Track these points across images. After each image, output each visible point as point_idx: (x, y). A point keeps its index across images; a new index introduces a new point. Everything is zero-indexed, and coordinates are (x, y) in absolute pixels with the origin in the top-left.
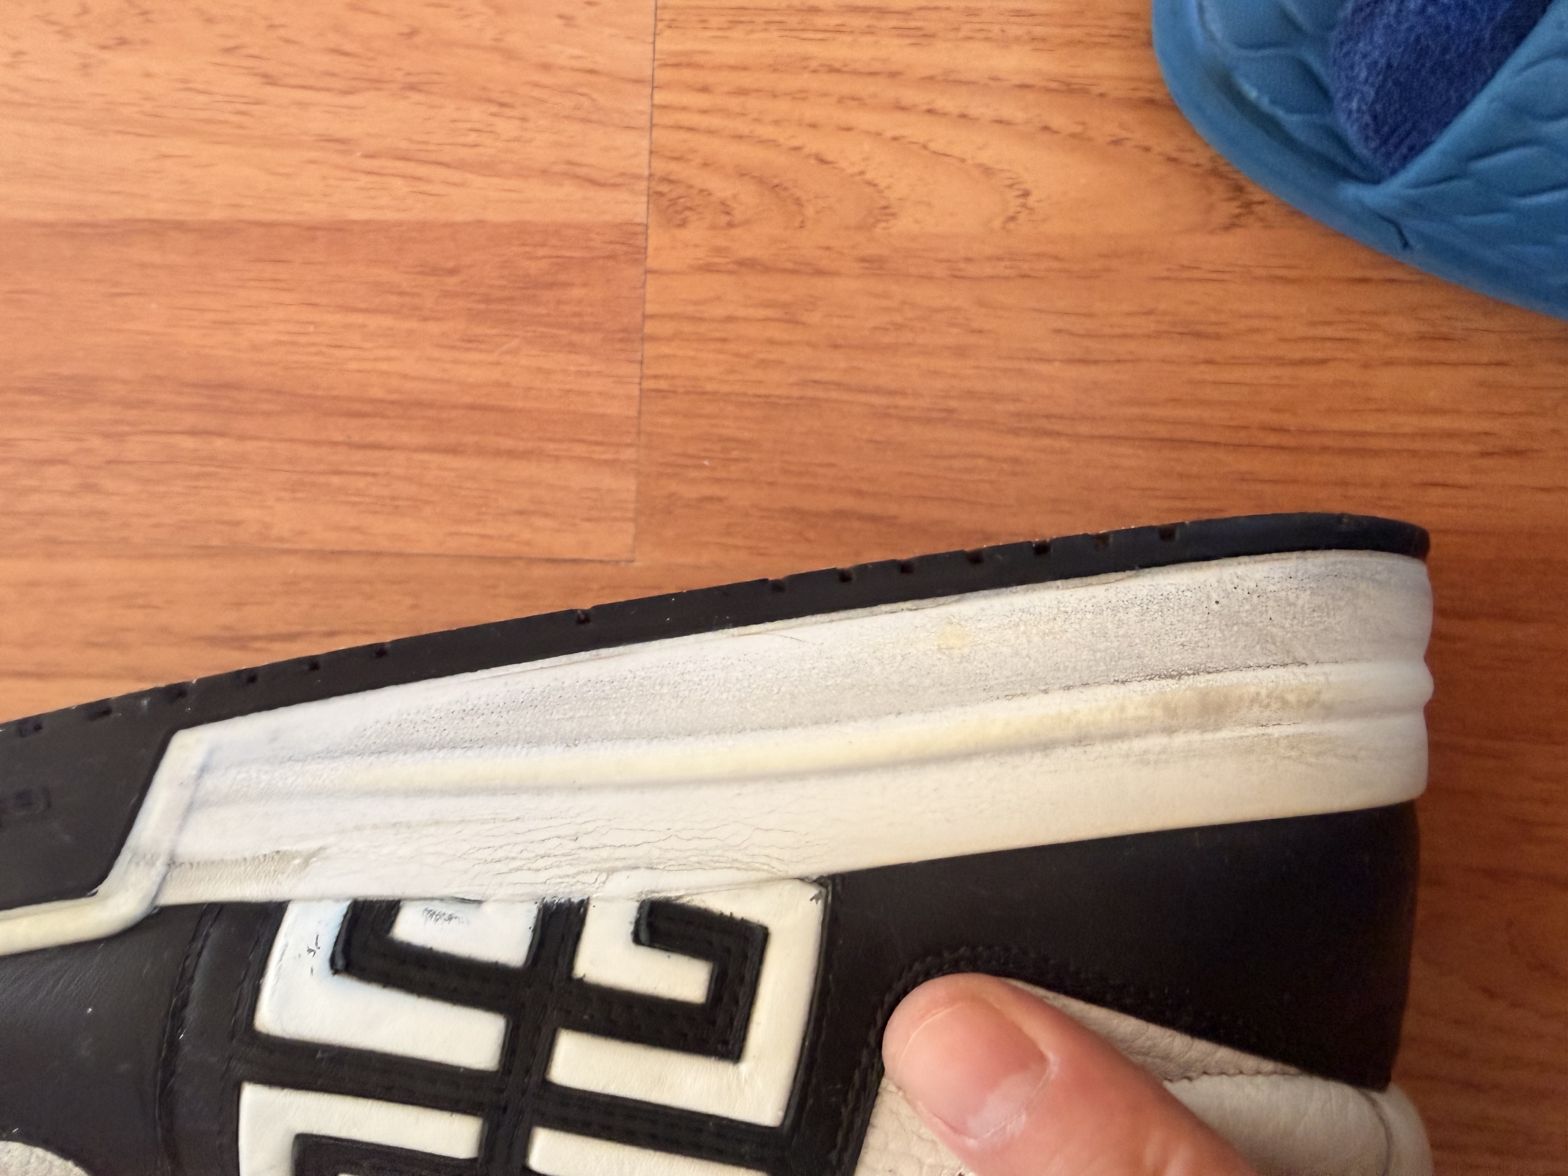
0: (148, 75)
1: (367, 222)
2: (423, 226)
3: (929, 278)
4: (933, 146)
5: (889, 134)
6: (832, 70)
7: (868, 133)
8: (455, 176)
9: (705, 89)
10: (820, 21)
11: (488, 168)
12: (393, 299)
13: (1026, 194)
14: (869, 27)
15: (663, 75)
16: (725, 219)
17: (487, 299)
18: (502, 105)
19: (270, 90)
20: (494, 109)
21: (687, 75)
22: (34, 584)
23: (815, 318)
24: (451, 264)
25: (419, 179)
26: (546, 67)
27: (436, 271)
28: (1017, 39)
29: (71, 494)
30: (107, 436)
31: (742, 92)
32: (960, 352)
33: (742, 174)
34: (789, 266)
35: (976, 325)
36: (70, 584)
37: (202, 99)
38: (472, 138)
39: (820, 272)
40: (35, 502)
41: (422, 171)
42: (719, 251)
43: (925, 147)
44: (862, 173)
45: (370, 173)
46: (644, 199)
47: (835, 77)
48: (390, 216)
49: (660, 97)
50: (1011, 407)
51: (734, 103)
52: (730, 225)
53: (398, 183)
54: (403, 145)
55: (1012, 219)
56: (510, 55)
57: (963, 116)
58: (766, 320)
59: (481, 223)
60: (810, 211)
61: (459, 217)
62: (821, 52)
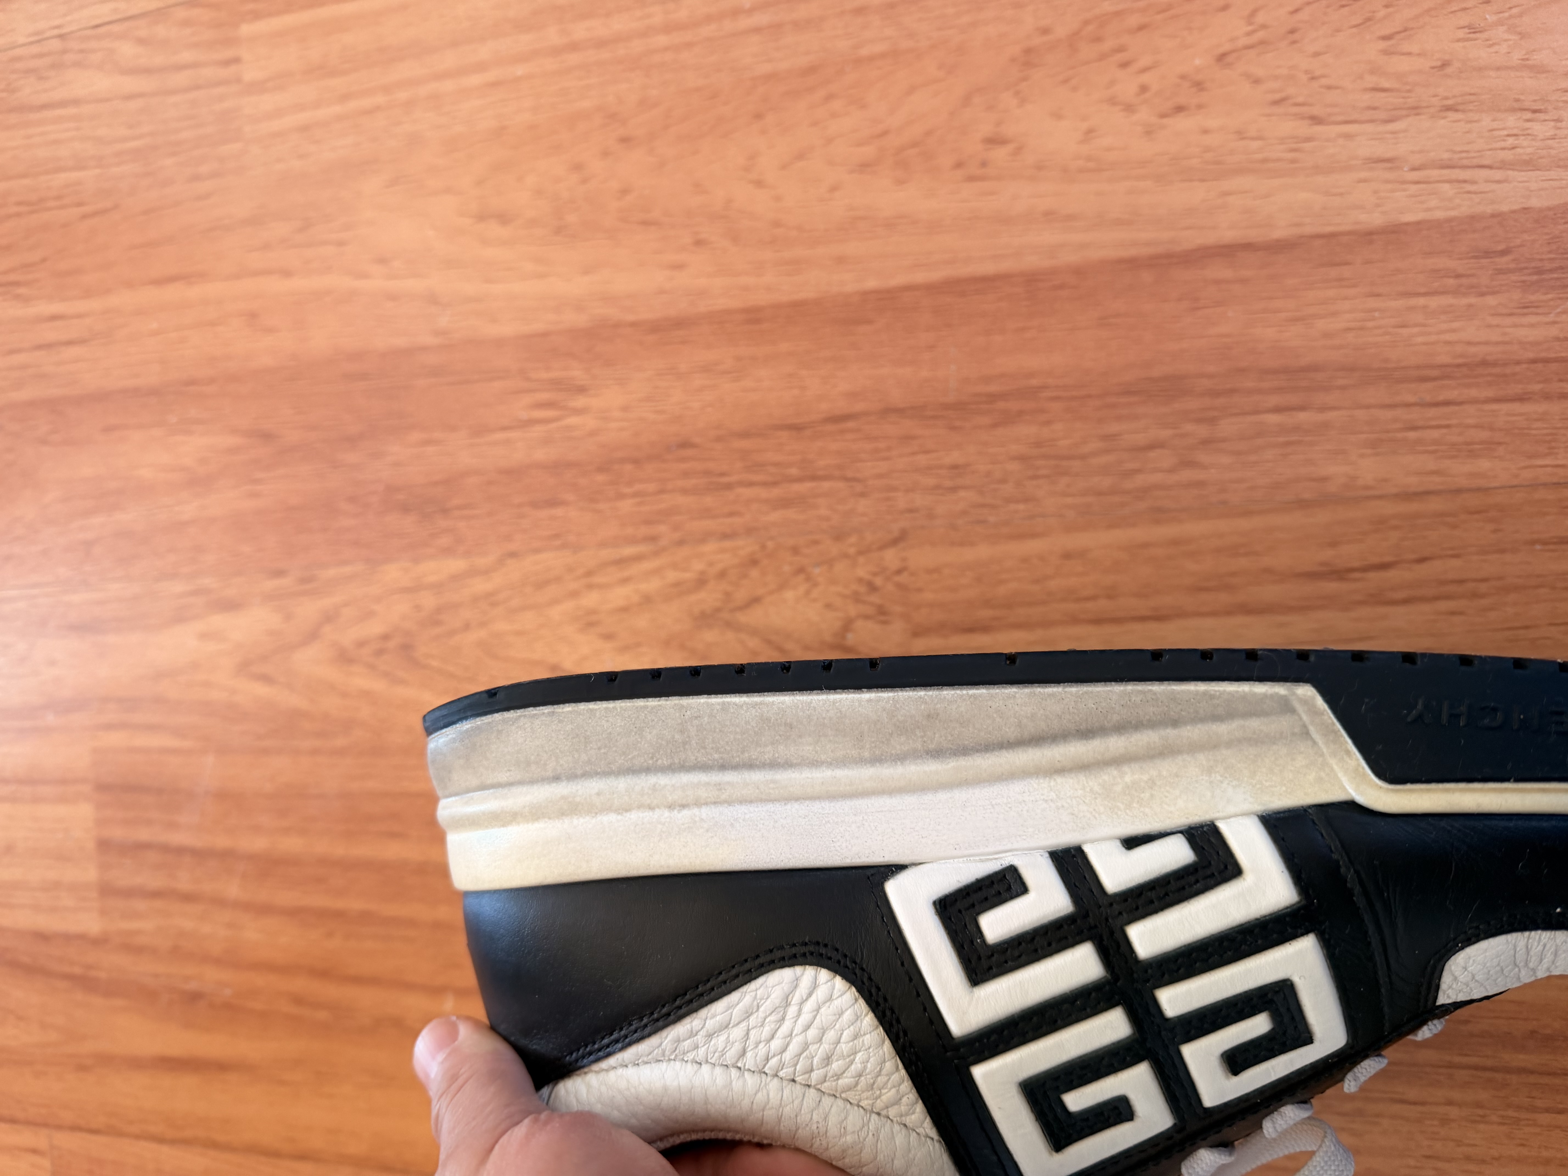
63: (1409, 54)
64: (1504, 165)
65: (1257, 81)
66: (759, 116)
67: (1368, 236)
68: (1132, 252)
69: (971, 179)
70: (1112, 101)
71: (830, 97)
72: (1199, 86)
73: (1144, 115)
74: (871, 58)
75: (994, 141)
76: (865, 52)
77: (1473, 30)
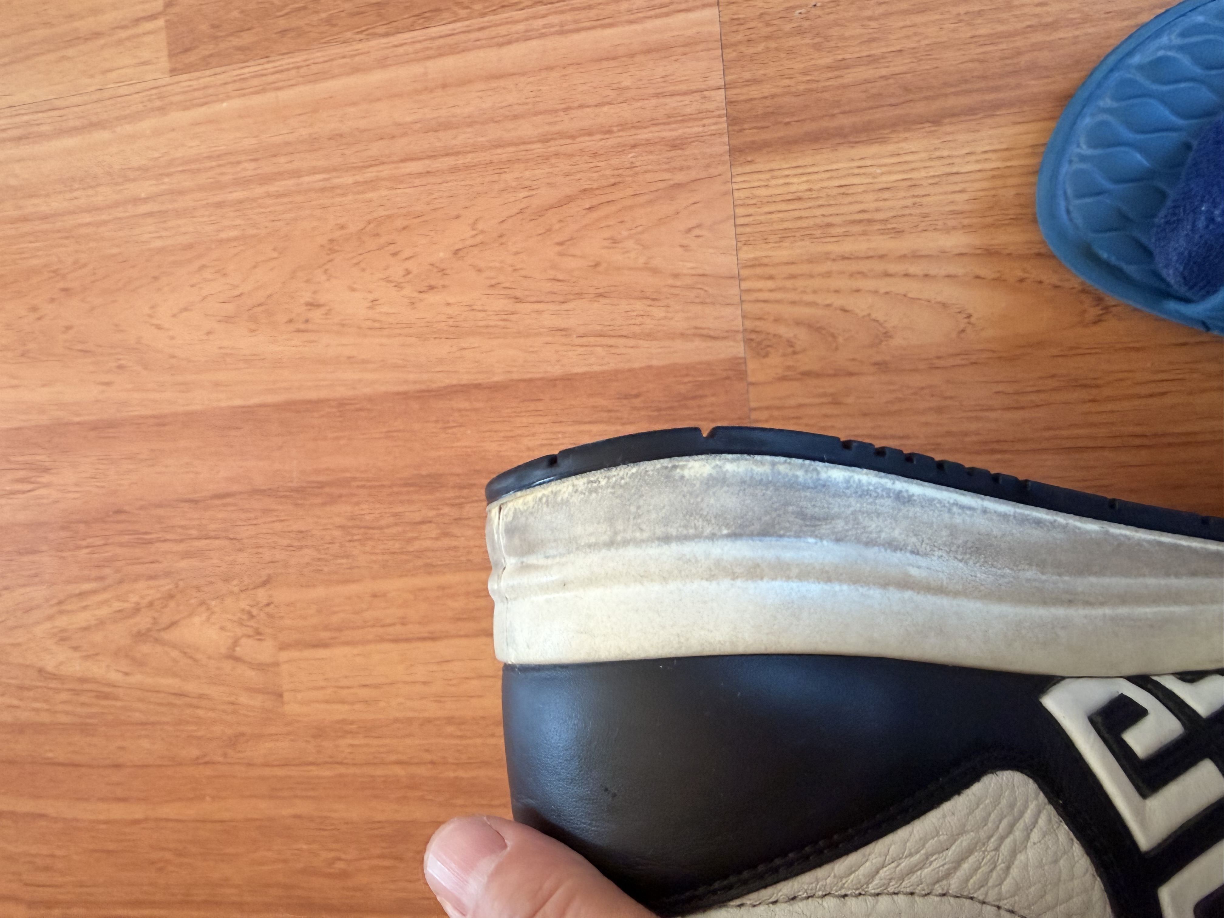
0: (448, 304)
1: (584, 373)
2: (617, 372)
3: (916, 370)
4: (911, 295)
5: (882, 291)
6: (844, 258)
7: (870, 292)
8: (632, 342)
9: (771, 278)
10: (834, 231)
11: (649, 336)
12: (604, 415)
13: (969, 316)
14: (863, 231)
15: (745, 273)
16: (790, 350)
17: (659, 410)
18: (653, 300)
19: (519, 307)
20: (649, 302)
21: (759, 271)
22: (422, 589)
23: (850, 400)
24: (634, 392)
25: (611, 346)
26: (676, 276)
27: (627, 397)
28: (954, 228)
29: (436, 539)
30: (452, 505)
31: (793, 277)
32: (940, 410)
33: (798, 323)
34: (831, 372)
35: (948, 394)
36: (442, 588)
37: (481, 315)
38: (639, 320)
39: (851, 374)
40: (417, 545)
41: (611, 341)
42: (789, 368)
43: (905, 296)
44: (869, 315)
45: (582, 346)
46: (742, 344)
47: (846, 262)
48: (596, 368)
49: (745, 285)
50: (974, 438)
51: (789, 284)
52: (794, 353)
53: (599, 350)
54: (599, 328)
55: (963, 331)
56: (655, 271)
57: (926, 276)
58: (822, 404)
59: (650, 367)
60: (840, 339)
61: (636, 365)
62: (836, 249)
63: (573, 256)
64: (635, 336)
65: (480, 270)
66: (156, 279)
67: (552, 382)
68: (404, 388)
69: (298, 331)
70: (387, 280)
72: (443, 272)
73: (408, 291)
74: (229, 240)
75: (313, 305)
77: (614, 241)
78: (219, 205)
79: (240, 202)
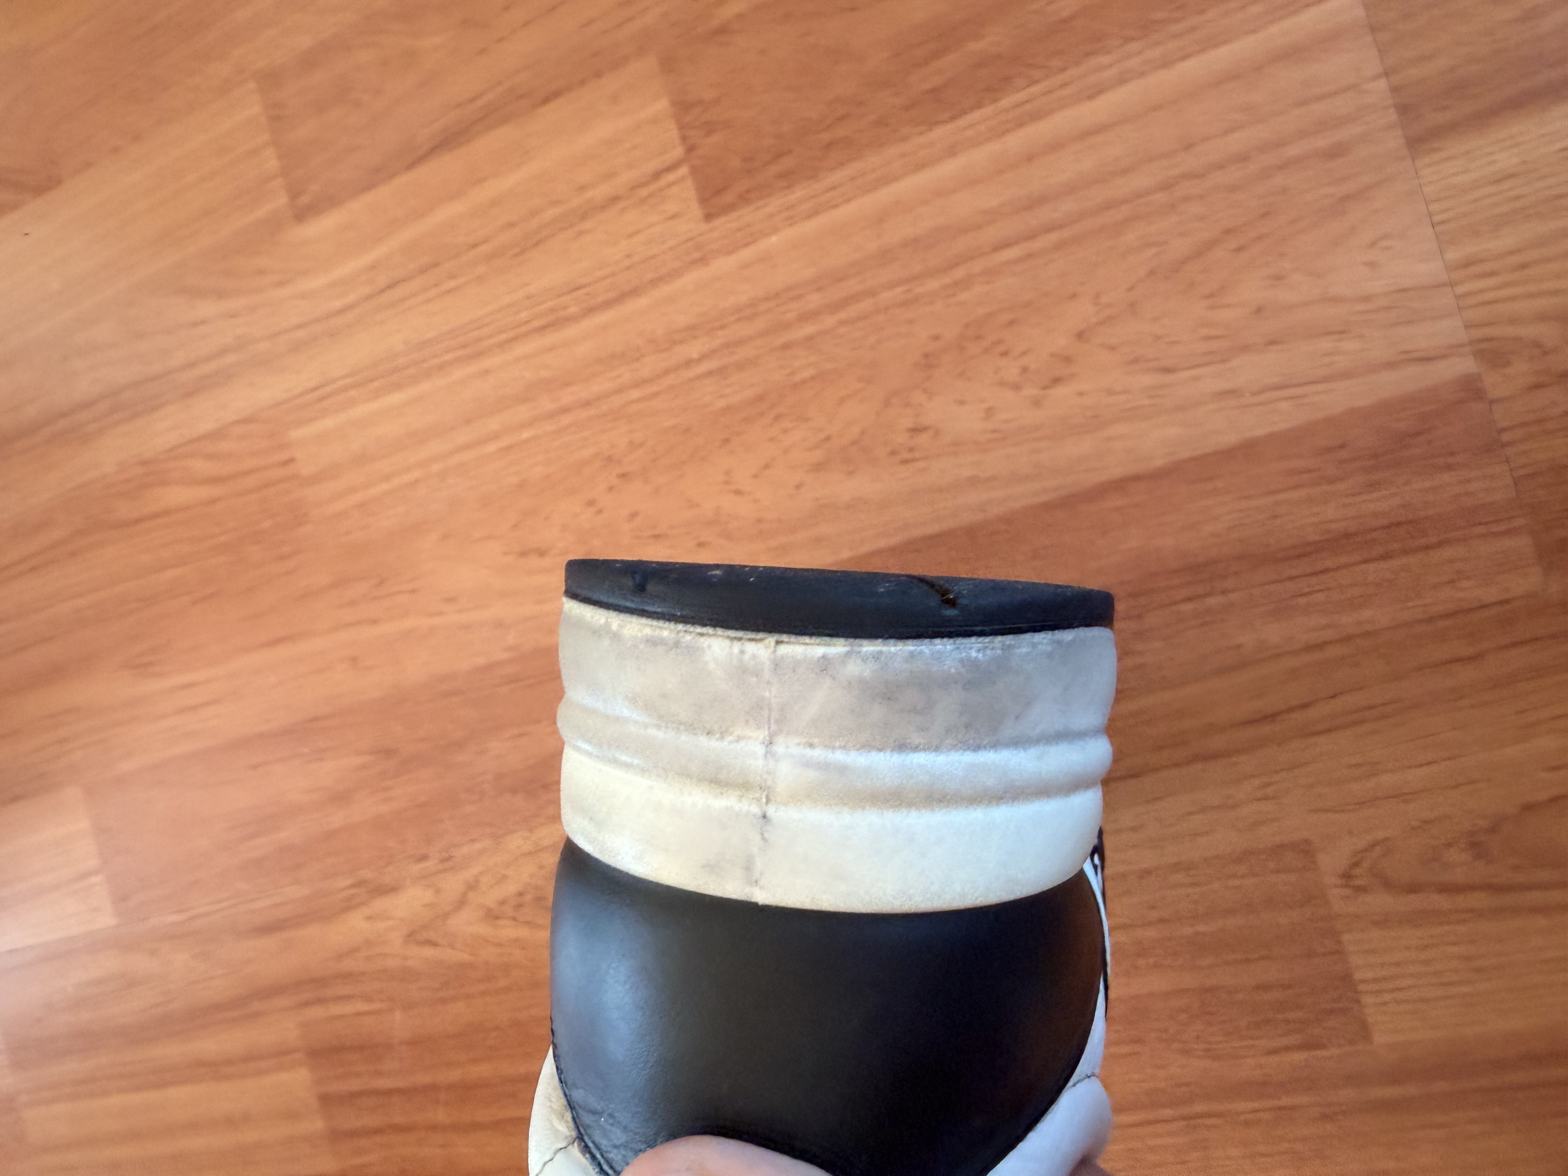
63: (1229, 306)
64: (1325, 379)
65: (1112, 348)
66: (726, 441)
67: (1229, 454)
68: (1044, 498)
69: (905, 462)
70: (1002, 384)
71: (777, 418)
72: (1067, 360)
73: (1030, 391)
74: (804, 382)
75: (916, 430)
76: (798, 378)
77: (1278, 278)
78: (786, 346)
79: (810, 339)
